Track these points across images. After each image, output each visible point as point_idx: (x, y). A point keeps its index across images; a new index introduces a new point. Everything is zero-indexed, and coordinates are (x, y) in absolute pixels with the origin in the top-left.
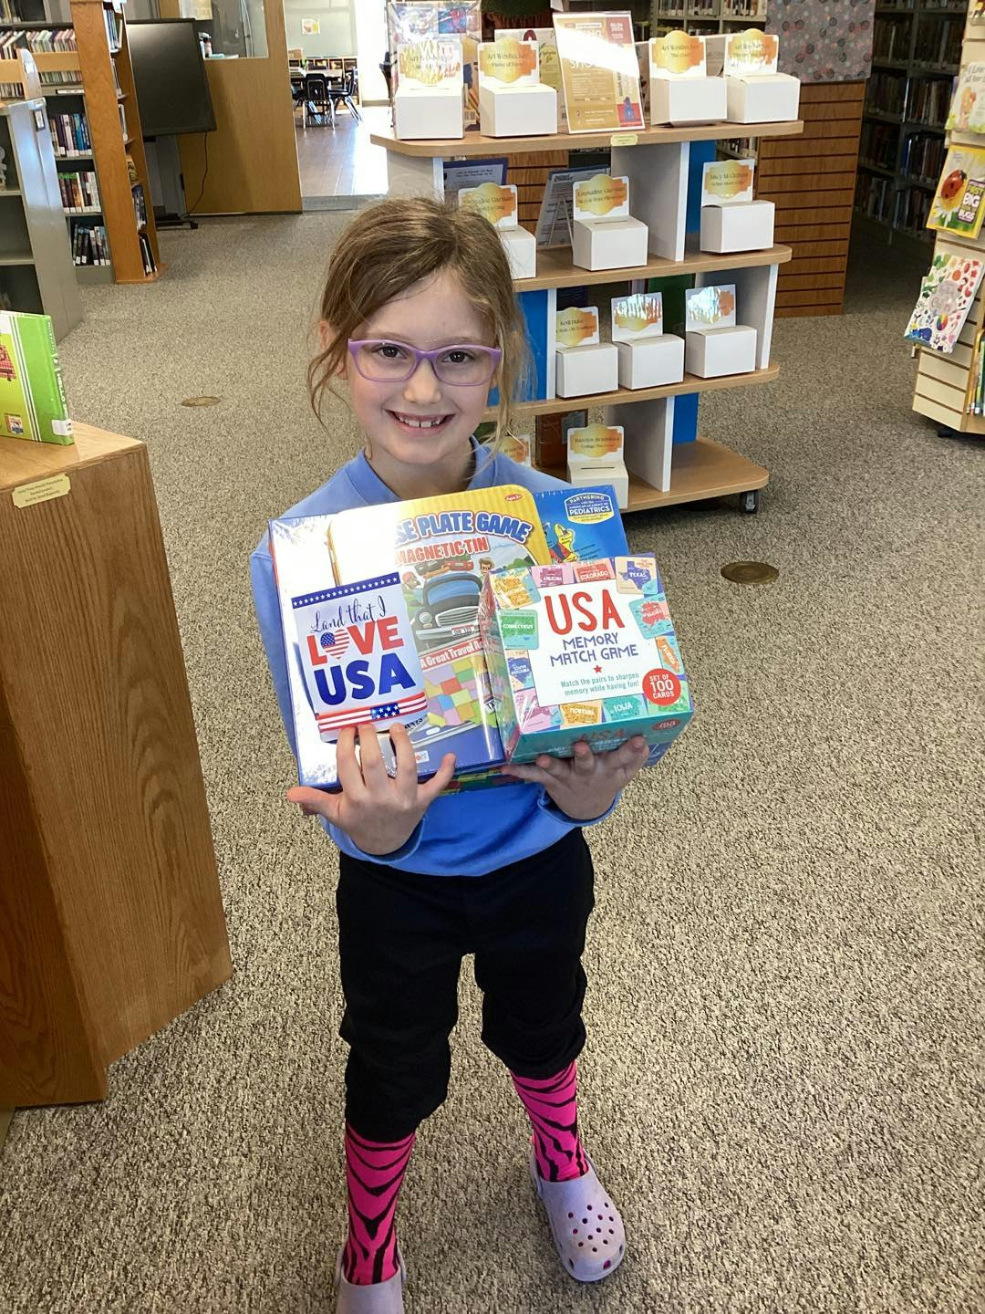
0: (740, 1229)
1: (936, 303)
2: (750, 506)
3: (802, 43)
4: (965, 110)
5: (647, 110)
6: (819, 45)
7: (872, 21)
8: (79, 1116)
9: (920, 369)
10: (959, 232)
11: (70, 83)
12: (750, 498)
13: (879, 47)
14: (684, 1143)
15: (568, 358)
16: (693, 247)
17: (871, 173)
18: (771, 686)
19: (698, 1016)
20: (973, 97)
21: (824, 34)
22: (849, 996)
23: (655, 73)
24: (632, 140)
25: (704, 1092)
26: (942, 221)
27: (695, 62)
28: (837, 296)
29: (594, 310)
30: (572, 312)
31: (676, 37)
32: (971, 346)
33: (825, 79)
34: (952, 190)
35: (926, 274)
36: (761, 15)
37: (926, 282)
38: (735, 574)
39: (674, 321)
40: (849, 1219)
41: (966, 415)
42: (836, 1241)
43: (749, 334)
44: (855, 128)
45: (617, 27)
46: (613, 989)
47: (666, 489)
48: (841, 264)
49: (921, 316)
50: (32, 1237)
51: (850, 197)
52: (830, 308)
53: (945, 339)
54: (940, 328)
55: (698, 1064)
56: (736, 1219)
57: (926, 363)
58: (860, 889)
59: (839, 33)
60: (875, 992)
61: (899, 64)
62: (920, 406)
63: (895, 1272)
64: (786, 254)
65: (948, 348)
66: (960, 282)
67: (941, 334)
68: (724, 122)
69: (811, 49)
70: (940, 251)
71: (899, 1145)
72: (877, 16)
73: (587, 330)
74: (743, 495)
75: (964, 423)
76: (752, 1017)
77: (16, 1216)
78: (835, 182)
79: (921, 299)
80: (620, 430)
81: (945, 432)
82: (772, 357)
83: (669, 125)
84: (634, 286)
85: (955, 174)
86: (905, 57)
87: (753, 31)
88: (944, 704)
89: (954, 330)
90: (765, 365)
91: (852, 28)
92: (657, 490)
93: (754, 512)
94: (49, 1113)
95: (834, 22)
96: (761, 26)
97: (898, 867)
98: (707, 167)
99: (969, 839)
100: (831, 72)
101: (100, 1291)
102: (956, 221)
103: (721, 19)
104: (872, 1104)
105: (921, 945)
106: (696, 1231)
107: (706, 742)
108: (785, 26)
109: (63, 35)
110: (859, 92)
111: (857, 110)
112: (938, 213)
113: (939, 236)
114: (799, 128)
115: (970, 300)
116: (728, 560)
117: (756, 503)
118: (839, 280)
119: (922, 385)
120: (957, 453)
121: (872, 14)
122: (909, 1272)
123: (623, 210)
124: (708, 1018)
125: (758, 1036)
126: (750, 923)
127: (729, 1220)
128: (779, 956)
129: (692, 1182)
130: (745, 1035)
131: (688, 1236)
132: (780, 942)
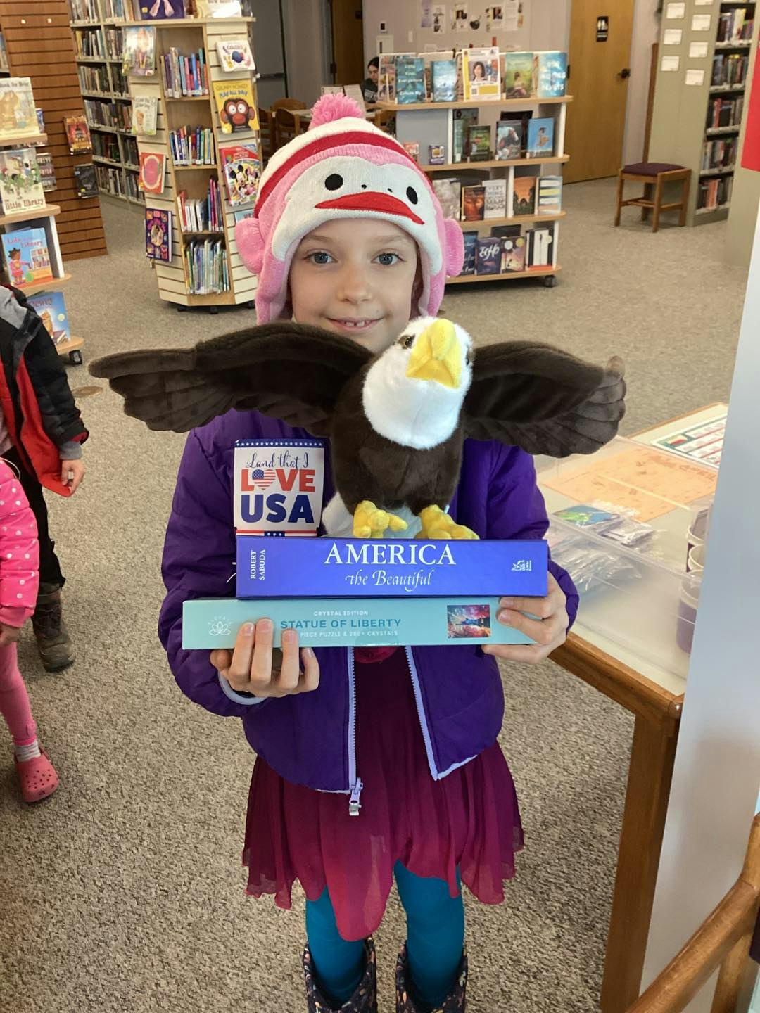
2: (77, 360)
4: (140, 123)
9: (159, 274)
20: (142, 115)
32: (180, 256)
41: (188, 296)
57: (160, 270)
64: (55, 209)
75: (189, 300)
76: (131, 555)
81: (181, 309)
90: (62, 274)
93: (80, 363)
117: (80, 356)
120: (190, 318)
124: (109, 561)
125: (135, 560)
126: (122, 525)
127: (136, 615)
128: (139, 533)
129: (116, 610)
130: (129, 561)
131: (119, 624)
132: (138, 528)
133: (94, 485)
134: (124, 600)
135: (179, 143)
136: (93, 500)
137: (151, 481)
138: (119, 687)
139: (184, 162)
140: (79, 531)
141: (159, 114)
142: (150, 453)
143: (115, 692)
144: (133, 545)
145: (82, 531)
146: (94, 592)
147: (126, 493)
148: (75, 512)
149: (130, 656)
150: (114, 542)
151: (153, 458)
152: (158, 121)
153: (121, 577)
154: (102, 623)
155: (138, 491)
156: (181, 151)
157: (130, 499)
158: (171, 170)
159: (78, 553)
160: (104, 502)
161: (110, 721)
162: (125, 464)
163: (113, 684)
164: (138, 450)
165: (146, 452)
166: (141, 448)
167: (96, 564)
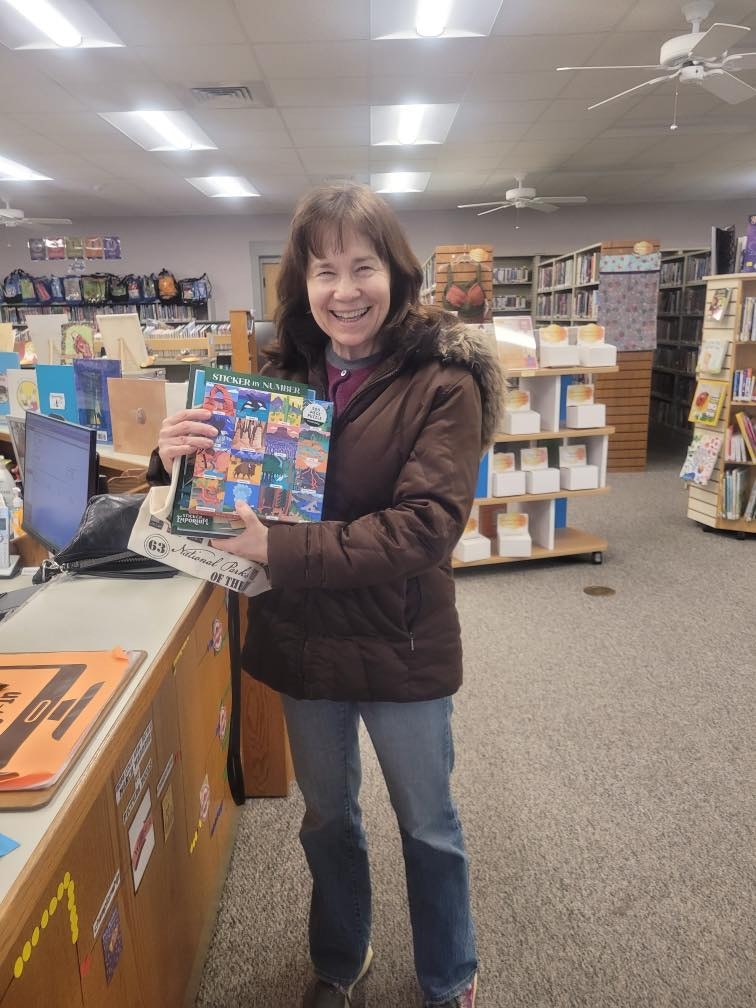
0: (608, 862)
1: (696, 459)
2: (598, 560)
3: (617, 331)
4: (706, 363)
5: (539, 360)
6: (626, 332)
7: (656, 320)
8: (277, 802)
9: (691, 495)
10: (707, 422)
11: (224, 350)
12: (598, 556)
13: (661, 334)
14: (578, 827)
15: (499, 476)
16: (563, 426)
17: (659, 400)
18: (614, 642)
19: (581, 778)
20: (710, 356)
21: (629, 327)
22: (661, 774)
23: (543, 344)
24: (533, 374)
25: (586, 808)
26: (697, 417)
27: (562, 338)
28: (642, 462)
29: (512, 455)
30: (501, 455)
31: (553, 327)
32: (717, 482)
33: (631, 349)
34: (701, 402)
35: (690, 445)
36: (594, 317)
37: (690, 449)
38: (591, 591)
39: (553, 461)
40: (664, 861)
41: (718, 519)
42: (658, 870)
43: (593, 469)
44: (649, 374)
45: (524, 323)
46: (537, 766)
47: (551, 549)
48: (644, 444)
49: (689, 466)
50: (261, 846)
51: (647, 410)
52: (638, 468)
53: (703, 478)
54: (700, 471)
55: (582, 797)
56: (606, 859)
57: (694, 492)
58: (665, 730)
59: (638, 326)
60: (674, 773)
61: (673, 342)
62: (693, 515)
63: (688, 883)
64: (612, 430)
65: (705, 482)
66: (709, 448)
67: (700, 475)
68: (578, 366)
69: (622, 335)
70: (697, 433)
71: (689, 834)
72: (658, 318)
73: (509, 464)
74: (594, 553)
75: (717, 523)
76: (610, 780)
77: (253, 839)
78: (638, 401)
79: (688, 457)
80: (526, 516)
81: (707, 529)
82: (607, 482)
83: (550, 368)
84: (531, 444)
85: (703, 394)
86: (676, 339)
87: (591, 326)
88: (709, 653)
89: (707, 473)
90: (603, 484)
91: (644, 324)
92: (547, 549)
93: (600, 563)
94: (261, 800)
95: (634, 321)
96: (595, 323)
97: (686, 723)
98: (569, 387)
99: (724, 712)
100: (634, 346)
101: (296, 868)
102: (704, 417)
103: (571, 320)
104: (674, 818)
105: (699, 755)
106: (585, 862)
107: (580, 665)
108: (607, 324)
109: (223, 327)
110: (651, 356)
111: (649, 365)
112: (694, 414)
113: (696, 425)
114: (616, 369)
115: (715, 457)
116: (587, 585)
117: (601, 558)
118: (643, 453)
119: (692, 503)
121: (655, 317)
122: (696, 884)
123: (527, 406)
124: (587, 779)
125: (614, 788)
126: (607, 742)
127: (603, 858)
128: (623, 756)
129: (583, 842)
130: (607, 787)
131: (582, 863)
132: (623, 750)
133: (589, 687)
134: (594, 834)
135: (745, 381)
136: (583, 704)
137: (646, 700)
138: (568, 949)
139: (745, 398)
140: (563, 734)
141: (727, 355)
142: (649, 669)
143: (561, 954)
144: (615, 769)
145: (565, 734)
146: (564, 811)
147: (617, 706)
148: (564, 711)
149: (588, 913)
150: (596, 759)
151: (651, 675)
152: (725, 361)
153: (594, 804)
154: (564, 852)
155: (630, 708)
156: (744, 389)
157: (621, 714)
158: (728, 405)
159: (558, 758)
160: (593, 710)
161: (549, 992)
162: (621, 674)
163: (562, 941)
164: (638, 661)
165: (646, 666)
166: (643, 661)
167: (572, 777)
